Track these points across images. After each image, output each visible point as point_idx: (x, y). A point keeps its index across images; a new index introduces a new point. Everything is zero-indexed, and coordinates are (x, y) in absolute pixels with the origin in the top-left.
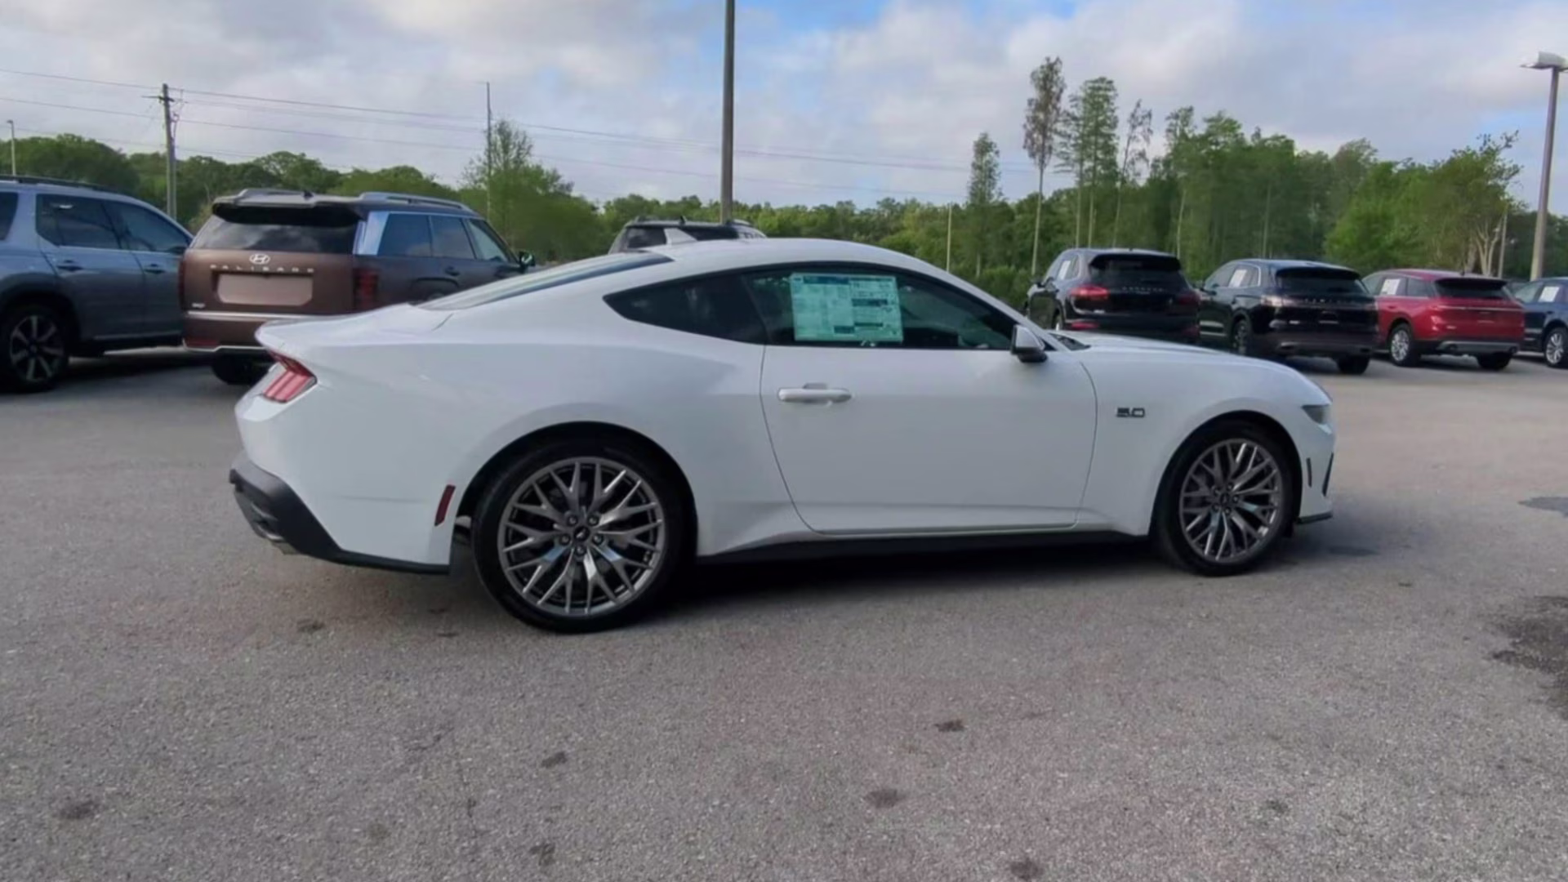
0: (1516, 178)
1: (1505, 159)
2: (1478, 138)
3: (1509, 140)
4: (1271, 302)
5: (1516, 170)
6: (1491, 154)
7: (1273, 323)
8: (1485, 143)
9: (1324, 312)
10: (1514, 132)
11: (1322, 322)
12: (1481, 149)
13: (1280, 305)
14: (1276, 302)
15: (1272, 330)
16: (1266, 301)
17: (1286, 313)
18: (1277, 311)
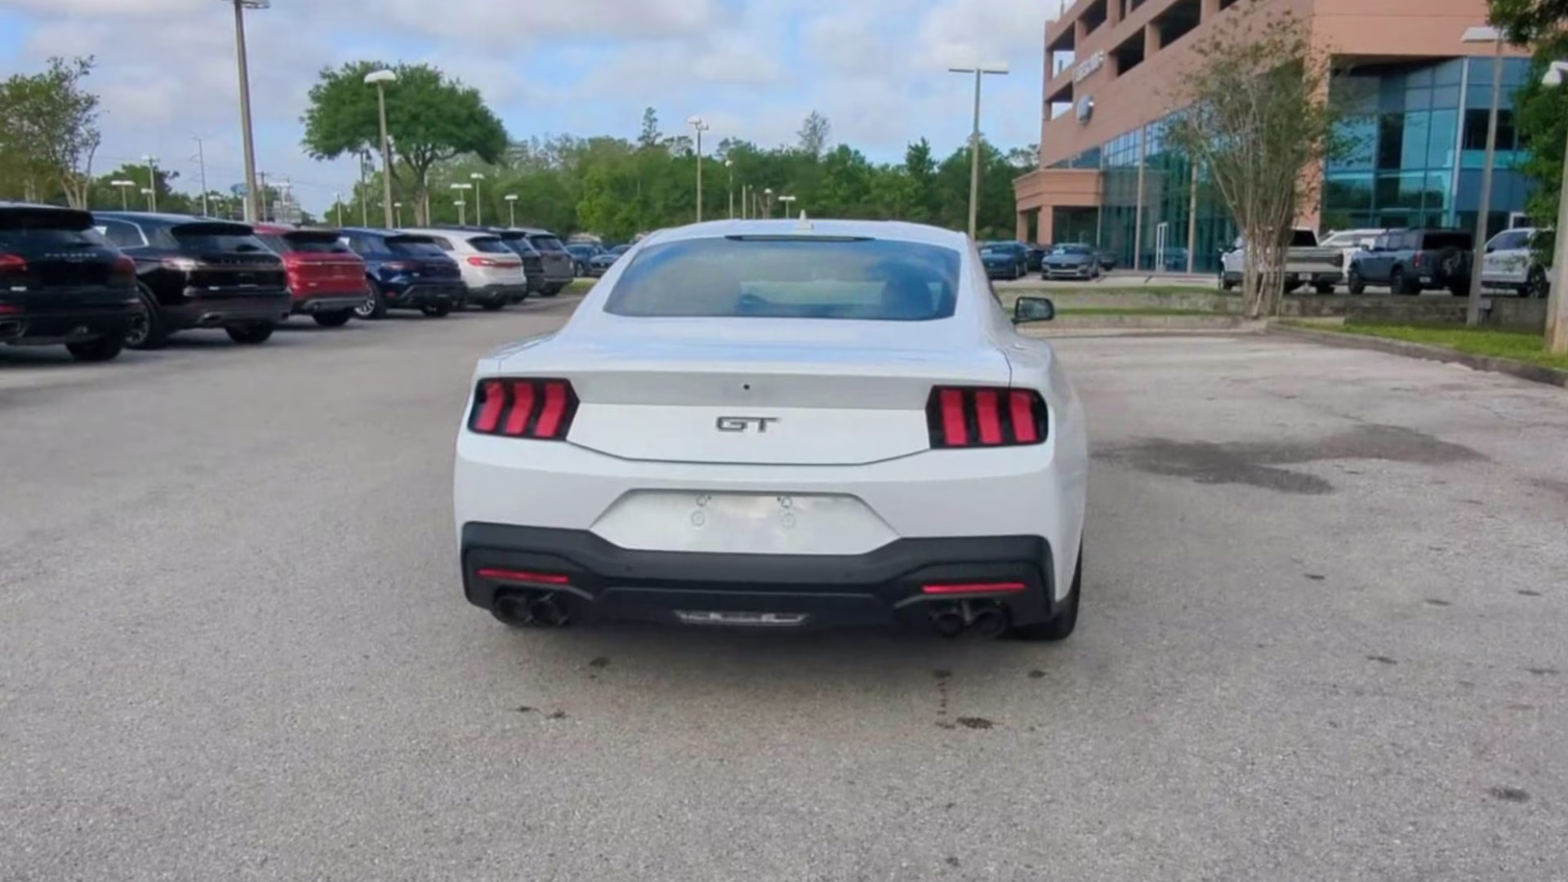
0: (92, 112)
1: (81, 87)
2: (48, 61)
3: (83, 65)
4: (177, 266)
5: (91, 102)
6: (60, 79)
7: (187, 291)
8: (56, 67)
9: (242, 275)
10: (88, 56)
11: (242, 286)
12: (51, 72)
13: (189, 269)
14: (185, 265)
15: (188, 299)
16: (173, 265)
17: (197, 278)
18: (188, 276)
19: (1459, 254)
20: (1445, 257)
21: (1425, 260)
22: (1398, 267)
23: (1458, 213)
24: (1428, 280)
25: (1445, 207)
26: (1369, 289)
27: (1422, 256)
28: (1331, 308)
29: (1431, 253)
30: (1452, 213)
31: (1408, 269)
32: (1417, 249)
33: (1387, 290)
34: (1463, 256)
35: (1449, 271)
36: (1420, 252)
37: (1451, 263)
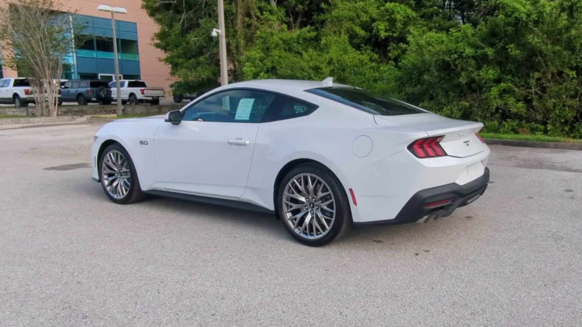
19: (106, 89)
20: (101, 90)
21: (92, 92)
22: (80, 95)
23: (78, 73)
24: (95, 99)
25: (72, 71)
26: (64, 103)
27: (90, 90)
28: (62, 112)
29: (95, 89)
30: (76, 74)
31: (86, 95)
32: (87, 87)
33: (76, 103)
34: (107, 90)
35: (103, 96)
36: (89, 89)
37: (103, 93)
